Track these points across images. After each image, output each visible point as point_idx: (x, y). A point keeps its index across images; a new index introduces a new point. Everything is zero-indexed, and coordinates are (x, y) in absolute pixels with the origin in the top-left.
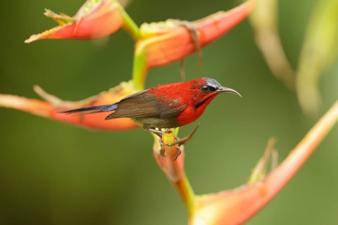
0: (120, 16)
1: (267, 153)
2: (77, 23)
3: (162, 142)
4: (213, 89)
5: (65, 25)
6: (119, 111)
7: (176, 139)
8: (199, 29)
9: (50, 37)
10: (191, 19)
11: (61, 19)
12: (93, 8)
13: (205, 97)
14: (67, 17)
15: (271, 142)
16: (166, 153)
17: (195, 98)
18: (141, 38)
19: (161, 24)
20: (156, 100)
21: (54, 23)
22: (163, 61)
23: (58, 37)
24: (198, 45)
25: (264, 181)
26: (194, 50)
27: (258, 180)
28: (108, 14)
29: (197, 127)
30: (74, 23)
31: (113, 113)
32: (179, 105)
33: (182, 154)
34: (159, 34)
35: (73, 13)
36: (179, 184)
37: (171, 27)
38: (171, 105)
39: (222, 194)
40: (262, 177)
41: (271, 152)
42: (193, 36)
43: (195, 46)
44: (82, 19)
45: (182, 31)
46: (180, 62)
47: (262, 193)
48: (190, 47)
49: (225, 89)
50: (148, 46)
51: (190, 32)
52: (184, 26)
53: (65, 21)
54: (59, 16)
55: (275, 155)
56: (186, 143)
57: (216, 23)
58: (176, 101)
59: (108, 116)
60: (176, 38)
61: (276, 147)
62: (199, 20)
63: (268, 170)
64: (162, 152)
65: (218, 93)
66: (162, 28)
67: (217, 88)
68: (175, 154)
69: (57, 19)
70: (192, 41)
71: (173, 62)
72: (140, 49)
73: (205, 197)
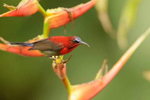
0: (37, 6)
1: (103, 66)
2: (18, 9)
3: (56, 62)
4: (77, 42)
5: (13, 10)
6: (34, 47)
7: (62, 60)
8: (72, 12)
9: (6, 16)
10: (69, 7)
11: (11, 8)
12: (25, 3)
13: (74, 45)
14: (13, 7)
15: (105, 61)
16: (58, 67)
17: (69, 45)
18: (46, 16)
19: (56, 9)
20: (51, 43)
21: (8, 10)
22: (57, 26)
23: (10, 16)
24: (72, 19)
25: (102, 79)
26: (70, 21)
27: (99, 78)
28: (32, 5)
29: (72, 55)
30: (17, 9)
31: (32, 48)
32: (62, 46)
33: (65, 67)
34: (55, 14)
35: (16, 5)
36: (64, 80)
37: (60, 11)
38: (58, 45)
39: (83, 85)
40: (101, 77)
41: (105, 66)
42: (70, 14)
43: (70, 19)
44: (20, 8)
45: (65, 12)
46: (64, 26)
47: (101, 84)
48: (68, 19)
49: (83, 43)
50: (50, 19)
51: (68, 13)
52: (66, 10)
53: (13, 9)
54: (10, 7)
55: (107, 67)
56: (67, 62)
57: (80, 9)
58: (60, 44)
59: (29, 49)
60: (62, 16)
61: (107, 63)
62: (73, 8)
63: (104, 74)
64: (56, 67)
65: (80, 44)
66: (56, 11)
67: (80, 42)
68: (62, 67)
69: (9, 8)
70: (69, 17)
71: (61, 26)
72: (46, 20)
73: (76, 86)
